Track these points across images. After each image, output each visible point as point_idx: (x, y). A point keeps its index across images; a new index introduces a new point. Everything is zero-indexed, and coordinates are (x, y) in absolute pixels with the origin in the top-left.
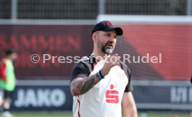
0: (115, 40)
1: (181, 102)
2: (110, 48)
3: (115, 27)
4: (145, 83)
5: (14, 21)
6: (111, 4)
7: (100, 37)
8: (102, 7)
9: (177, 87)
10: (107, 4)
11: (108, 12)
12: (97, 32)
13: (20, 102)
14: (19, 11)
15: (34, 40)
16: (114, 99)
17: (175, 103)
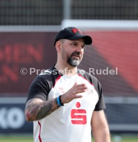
0: (82, 50)
2: (77, 60)
3: (82, 35)
4: (118, 100)
6: (78, 7)
7: (65, 46)
8: (67, 10)
10: (73, 7)
11: (74, 16)
12: (61, 40)
16: (82, 119)
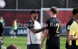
1: (65, 33)
5: (17, 10)
9: (64, 29)
13: (18, 33)
14: (18, 7)
15: (22, 15)
17: (63, 33)
